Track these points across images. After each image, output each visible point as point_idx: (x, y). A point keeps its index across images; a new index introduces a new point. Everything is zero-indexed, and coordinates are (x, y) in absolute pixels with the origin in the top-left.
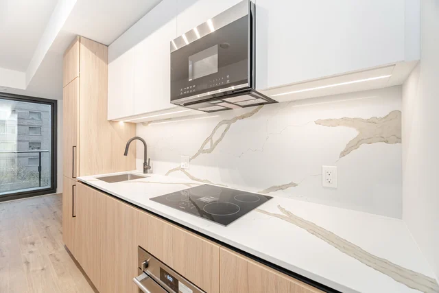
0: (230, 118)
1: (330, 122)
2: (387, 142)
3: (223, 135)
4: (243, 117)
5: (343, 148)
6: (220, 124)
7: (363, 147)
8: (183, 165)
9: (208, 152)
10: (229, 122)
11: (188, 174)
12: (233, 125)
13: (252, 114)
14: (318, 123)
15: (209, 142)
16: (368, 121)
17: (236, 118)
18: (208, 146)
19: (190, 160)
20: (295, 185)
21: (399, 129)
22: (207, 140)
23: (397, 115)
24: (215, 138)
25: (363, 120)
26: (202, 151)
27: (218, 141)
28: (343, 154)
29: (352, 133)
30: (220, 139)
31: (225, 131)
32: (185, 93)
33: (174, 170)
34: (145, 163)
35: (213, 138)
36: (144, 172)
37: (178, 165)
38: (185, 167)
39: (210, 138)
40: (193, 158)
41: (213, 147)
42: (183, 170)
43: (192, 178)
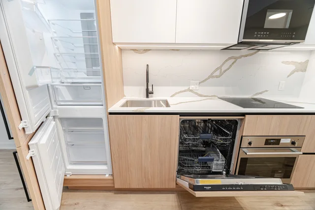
0: (237, 55)
1: (287, 63)
2: (302, 71)
3: (231, 66)
4: (246, 56)
6: (229, 59)
7: (296, 73)
8: (192, 87)
9: (217, 78)
10: (236, 58)
11: (197, 94)
12: (238, 60)
13: (252, 54)
14: (283, 62)
15: (219, 70)
16: (300, 63)
17: (242, 56)
18: (217, 73)
19: (200, 83)
20: (267, 91)
21: (306, 67)
22: (217, 69)
23: (307, 62)
24: (224, 68)
25: (297, 62)
26: (211, 76)
27: (225, 71)
28: (288, 76)
29: (293, 67)
30: (228, 69)
31: (233, 63)
32: (259, 36)
33: (181, 92)
34: (147, 89)
35: (222, 68)
36: (147, 96)
37: (186, 88)
38: (194, 89)
39: (220, 68)
40: (203, 81)
41: (221, 74)
42: (191, 91)
43: (201, 96)
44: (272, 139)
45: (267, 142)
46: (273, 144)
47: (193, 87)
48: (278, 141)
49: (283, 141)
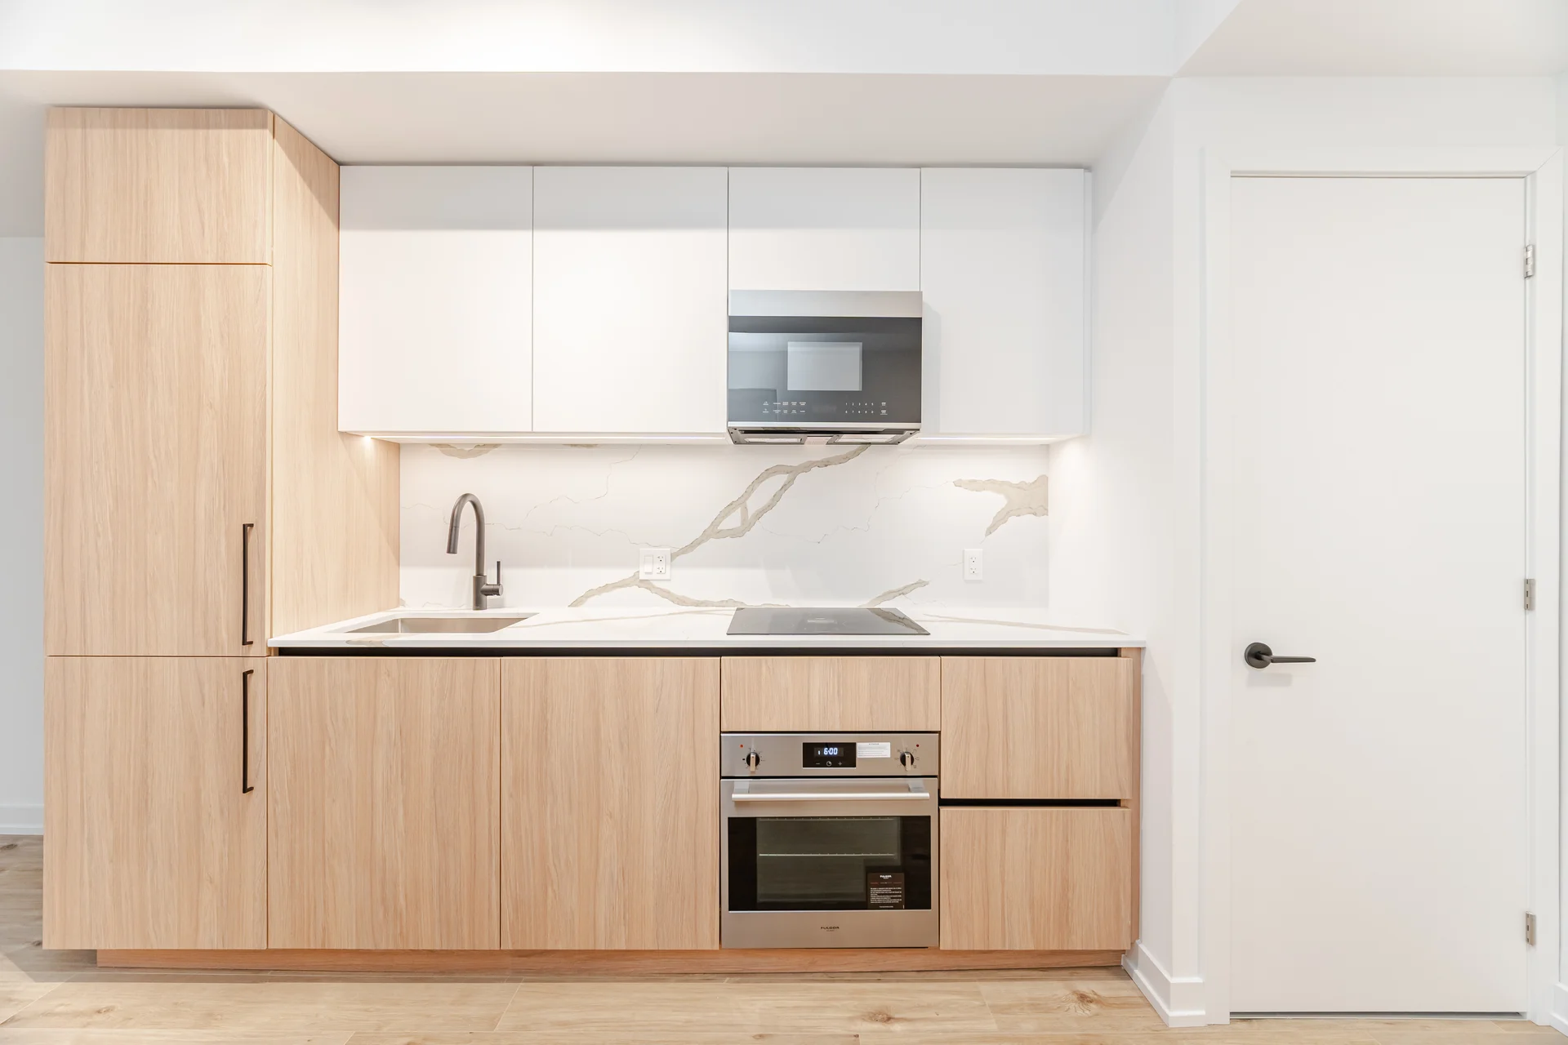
0: (794, 463)
1: (974, 485)
2: (1035, 514)
3: (776, 498)
4: (826, 463)
5: (989, 523)
6: (770, 472)
7: (1012, 520)
8: (645, 570)
9: (733, 537)
10: (793, 472)
11: (666, 594)
12: (801, 477)
13: (846, 458)
14: (958, 484)
15: (739, 511)
16: (1018, 487)
17: (811, 465)
18: (733, 521)
19: (673, 556)
20: (922, 584)
21: (1046, 500)
22: (731, 507)
23: (1043, 480)
24: (754, 504)
25: (1010, 485)
26: (713, 531)
27: (760, 514)
28: (989, 532)
29: (998, 501)
30: (770, 506)
31: (784, 488)
32: (777, 411)
33: (606, 588)
34: (479, 578)
35: (749, 503)
36: (478, 604)
37: (627, 573)
38: (655, 576)
39: (741, 502)
40: (685, 550)
41: (747, 525)
42: (645, 584)
43: (681, 601)
44: (828, 745)
45: (812, 755)
46: (835, 762)
47: (648, 568)
48: (847, 755)
49: (866, 750)
